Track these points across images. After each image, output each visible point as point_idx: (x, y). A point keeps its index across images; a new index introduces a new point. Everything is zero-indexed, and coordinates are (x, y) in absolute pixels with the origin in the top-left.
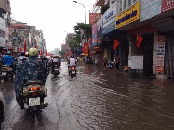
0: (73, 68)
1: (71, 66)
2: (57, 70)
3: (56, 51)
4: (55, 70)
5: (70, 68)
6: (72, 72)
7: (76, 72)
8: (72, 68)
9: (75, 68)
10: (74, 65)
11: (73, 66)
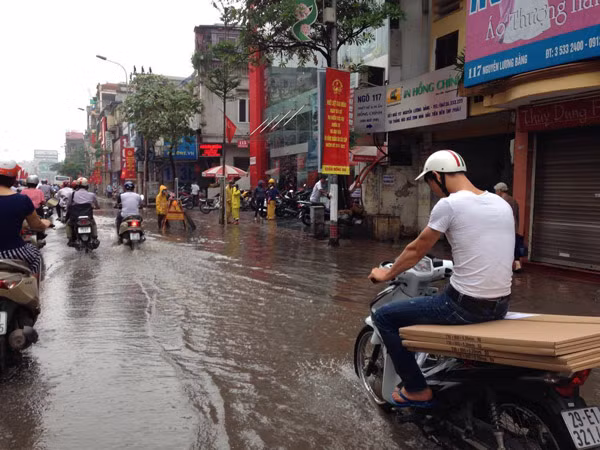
0: (134, 224)
1: (128, 218)
2: (89, 230)
3: (41, 163)
4: (80, 231)
5: (124, 224)
6: (131, 235)
7: (141, 234)
8: (130, 224)
9: (139, 224)
10: (136, 212)
11: (134, 217)
